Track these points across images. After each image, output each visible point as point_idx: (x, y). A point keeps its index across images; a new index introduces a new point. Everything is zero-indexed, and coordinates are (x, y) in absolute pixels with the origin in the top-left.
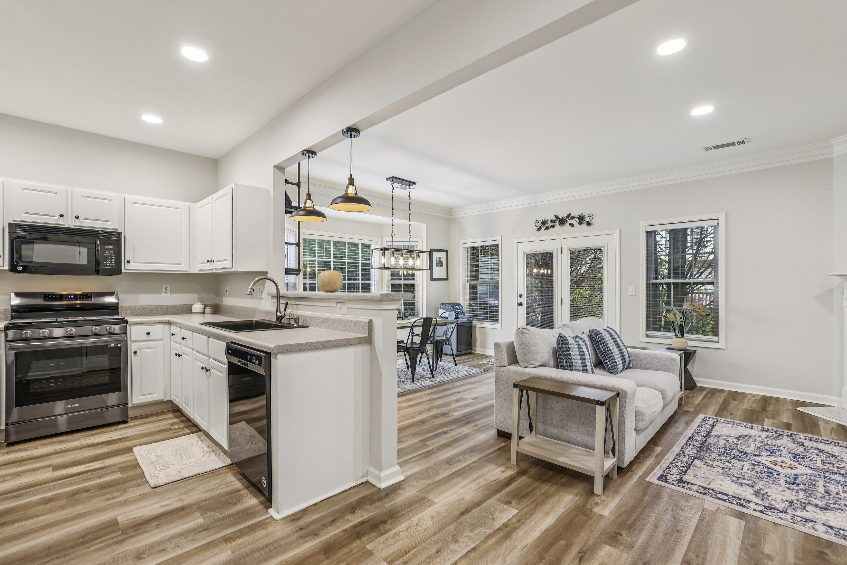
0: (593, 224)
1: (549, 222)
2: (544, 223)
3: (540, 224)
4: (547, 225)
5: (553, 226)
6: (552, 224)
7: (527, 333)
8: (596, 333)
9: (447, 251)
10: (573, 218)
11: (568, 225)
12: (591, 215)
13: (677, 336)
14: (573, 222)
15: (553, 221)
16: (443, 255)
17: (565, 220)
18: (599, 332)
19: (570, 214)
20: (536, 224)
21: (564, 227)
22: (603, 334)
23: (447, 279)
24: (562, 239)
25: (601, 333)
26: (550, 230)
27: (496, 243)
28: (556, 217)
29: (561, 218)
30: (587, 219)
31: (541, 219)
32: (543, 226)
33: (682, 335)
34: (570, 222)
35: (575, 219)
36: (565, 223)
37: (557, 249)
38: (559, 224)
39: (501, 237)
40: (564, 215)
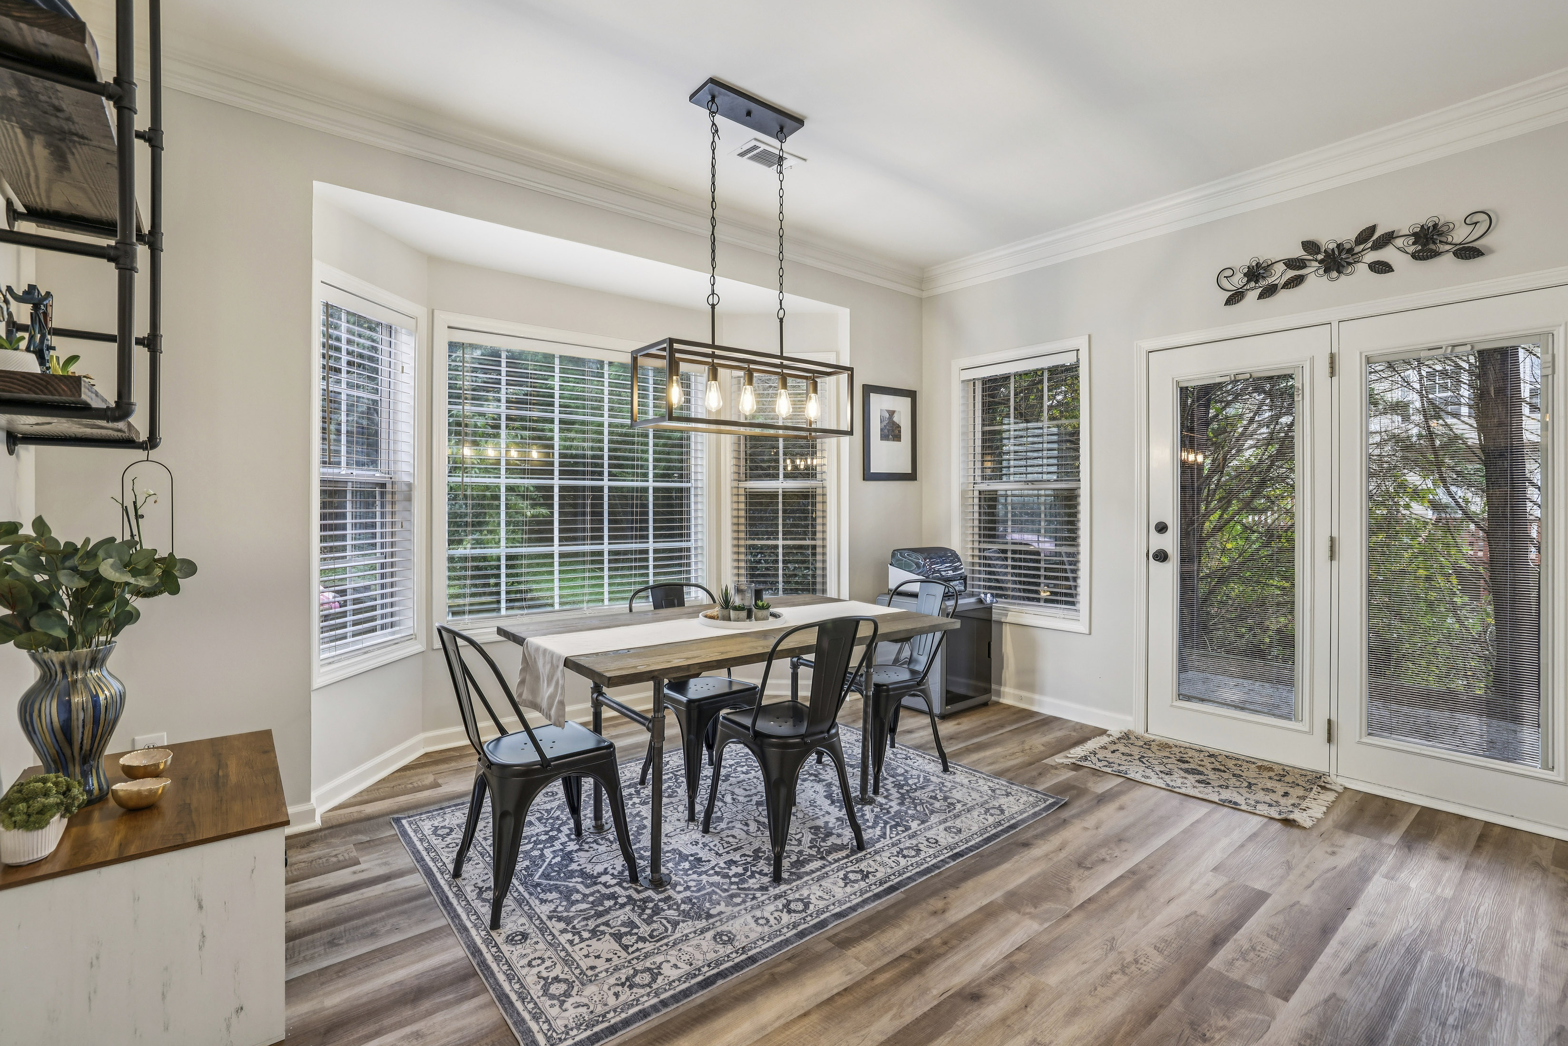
0: (1491, 251)
1: (1281, 267)
2: (1255, 273)
3: (1238, 280)
4: (1270, 280)
5: (1297, 281)
6: (1291, 273)
9: (912, 394)
10: (1388, 239)
11: (1362, 269)
12: (1478, 217)
14: (1388, 254)
15: (1291, 264)
16: (901, 405)
17: (1350, 251)
19: (1373, 229)
20: (1225, 283)
21: (1343, 277)
23: (912, 476)
24: (1335, 325)
26: (1283, 295)
27: (1068, 360)
28: (1310, 246)
29: (1332, 246)
30: (1460, 235)
31: (1243, 261)
32: (1252, 284)
34: (1371, 257)
35: (1399, 242)
36: (1349, 264)
37: (1312, 359)
38: (1321, 271)
39: (1090, 336)
40: (1348, 235)
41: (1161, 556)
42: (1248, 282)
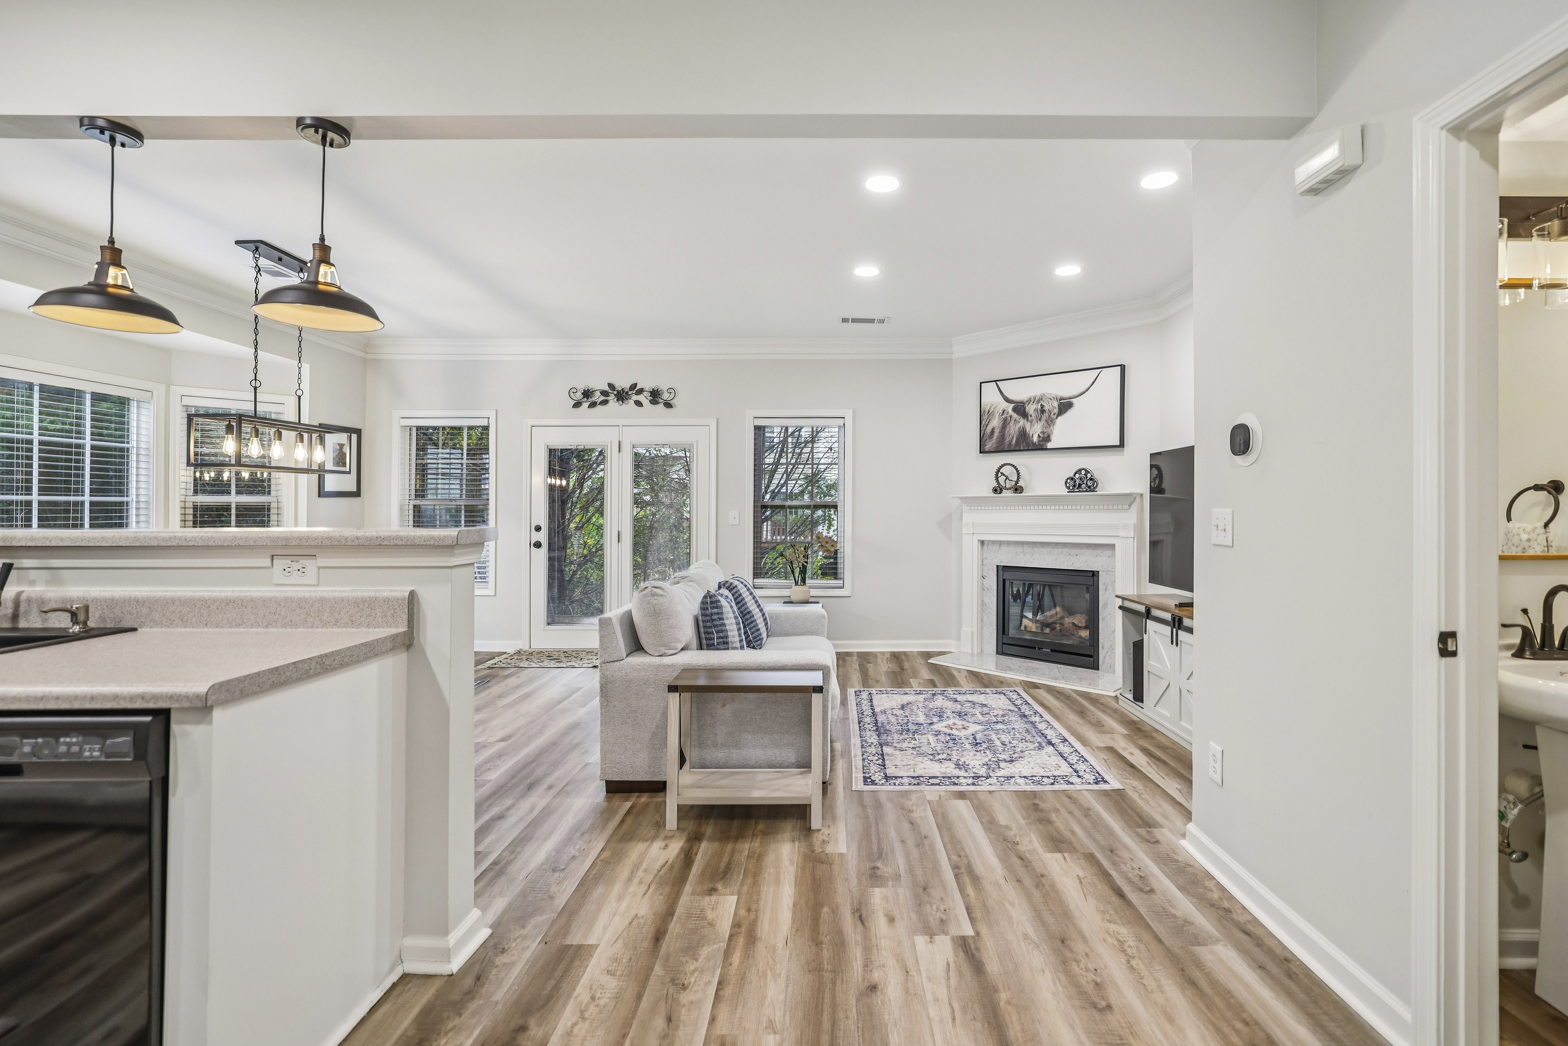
0: (676, 406)
1: (598, 394)
2: (587, 394)
3: (579, 396)
4: (593, 399)
5: (605, 402)
6: (602, 398)
7: (662, 596)
8: (729, 587)
9: (359, 432)
10: (641, 391)
11: (631, 402)
12: (671, 390)
13: (796, 584)
14: (641, 398)
15: (604, 393)
17: (627, 393)
18: (733, 586)
19: (636, 385)
20: (572, 395)
21: (624, 405)
22: (739, 587)
23: (357, 494)
24: (621, 427)
25: (736, 586)
26: (599, 408)
27: (484, 423)
28: (611, 386)
29: (620, 389)
30: (666, 396)
31: (581, 387)
32: (586, 399)
33: (804, 581)
34: (635, 398)
35: (645, 393)
36: (627, 399)
37: (611, 442)
38: (616, 400)
39: (496, 410)
40: (626, 385)
41: (538, 545)
42: (583, 398)
